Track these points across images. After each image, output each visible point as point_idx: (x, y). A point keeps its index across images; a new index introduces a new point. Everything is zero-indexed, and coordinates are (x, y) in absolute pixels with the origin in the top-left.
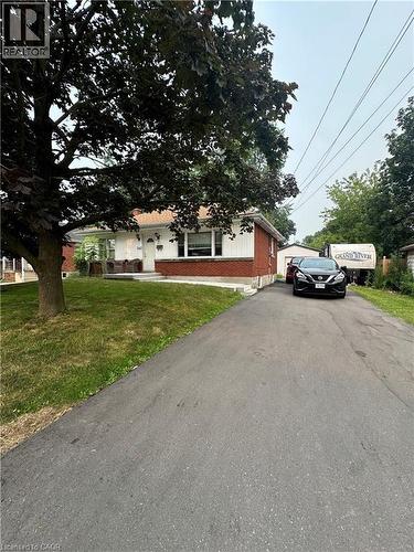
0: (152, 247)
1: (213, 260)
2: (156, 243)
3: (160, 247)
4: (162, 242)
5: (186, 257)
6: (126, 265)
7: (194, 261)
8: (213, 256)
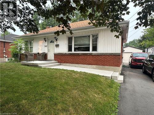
0: (52, 46)
1: (91, 54)
2: (55, 43)
3: (57, 46)
4: (59, 42)
5: (73, 52)
6: (38, 56)
7: (78, 55)
8: (91, 51)
